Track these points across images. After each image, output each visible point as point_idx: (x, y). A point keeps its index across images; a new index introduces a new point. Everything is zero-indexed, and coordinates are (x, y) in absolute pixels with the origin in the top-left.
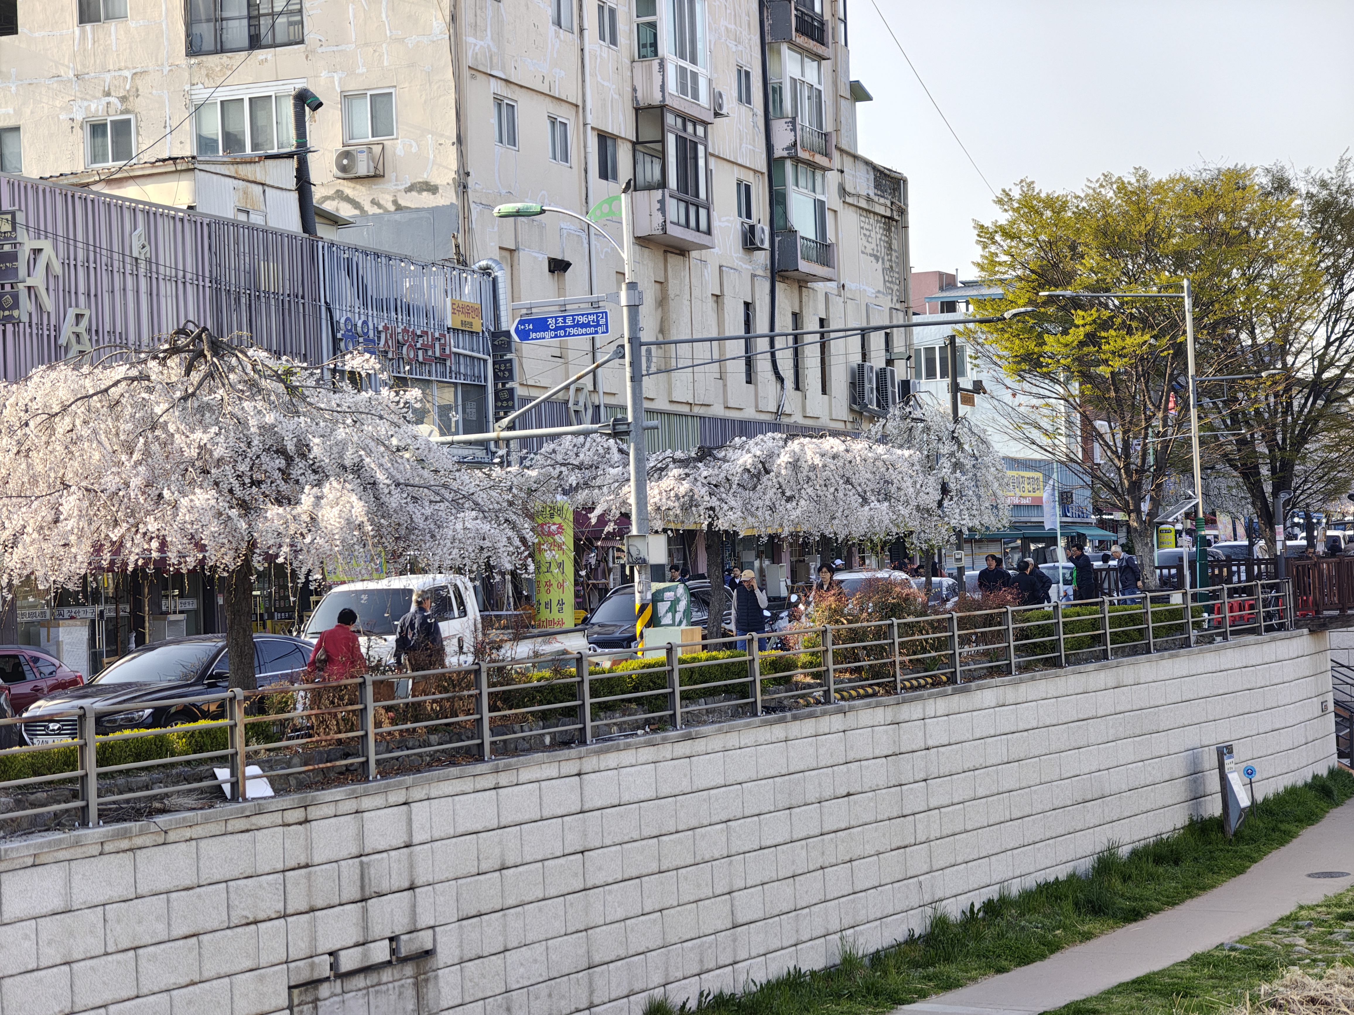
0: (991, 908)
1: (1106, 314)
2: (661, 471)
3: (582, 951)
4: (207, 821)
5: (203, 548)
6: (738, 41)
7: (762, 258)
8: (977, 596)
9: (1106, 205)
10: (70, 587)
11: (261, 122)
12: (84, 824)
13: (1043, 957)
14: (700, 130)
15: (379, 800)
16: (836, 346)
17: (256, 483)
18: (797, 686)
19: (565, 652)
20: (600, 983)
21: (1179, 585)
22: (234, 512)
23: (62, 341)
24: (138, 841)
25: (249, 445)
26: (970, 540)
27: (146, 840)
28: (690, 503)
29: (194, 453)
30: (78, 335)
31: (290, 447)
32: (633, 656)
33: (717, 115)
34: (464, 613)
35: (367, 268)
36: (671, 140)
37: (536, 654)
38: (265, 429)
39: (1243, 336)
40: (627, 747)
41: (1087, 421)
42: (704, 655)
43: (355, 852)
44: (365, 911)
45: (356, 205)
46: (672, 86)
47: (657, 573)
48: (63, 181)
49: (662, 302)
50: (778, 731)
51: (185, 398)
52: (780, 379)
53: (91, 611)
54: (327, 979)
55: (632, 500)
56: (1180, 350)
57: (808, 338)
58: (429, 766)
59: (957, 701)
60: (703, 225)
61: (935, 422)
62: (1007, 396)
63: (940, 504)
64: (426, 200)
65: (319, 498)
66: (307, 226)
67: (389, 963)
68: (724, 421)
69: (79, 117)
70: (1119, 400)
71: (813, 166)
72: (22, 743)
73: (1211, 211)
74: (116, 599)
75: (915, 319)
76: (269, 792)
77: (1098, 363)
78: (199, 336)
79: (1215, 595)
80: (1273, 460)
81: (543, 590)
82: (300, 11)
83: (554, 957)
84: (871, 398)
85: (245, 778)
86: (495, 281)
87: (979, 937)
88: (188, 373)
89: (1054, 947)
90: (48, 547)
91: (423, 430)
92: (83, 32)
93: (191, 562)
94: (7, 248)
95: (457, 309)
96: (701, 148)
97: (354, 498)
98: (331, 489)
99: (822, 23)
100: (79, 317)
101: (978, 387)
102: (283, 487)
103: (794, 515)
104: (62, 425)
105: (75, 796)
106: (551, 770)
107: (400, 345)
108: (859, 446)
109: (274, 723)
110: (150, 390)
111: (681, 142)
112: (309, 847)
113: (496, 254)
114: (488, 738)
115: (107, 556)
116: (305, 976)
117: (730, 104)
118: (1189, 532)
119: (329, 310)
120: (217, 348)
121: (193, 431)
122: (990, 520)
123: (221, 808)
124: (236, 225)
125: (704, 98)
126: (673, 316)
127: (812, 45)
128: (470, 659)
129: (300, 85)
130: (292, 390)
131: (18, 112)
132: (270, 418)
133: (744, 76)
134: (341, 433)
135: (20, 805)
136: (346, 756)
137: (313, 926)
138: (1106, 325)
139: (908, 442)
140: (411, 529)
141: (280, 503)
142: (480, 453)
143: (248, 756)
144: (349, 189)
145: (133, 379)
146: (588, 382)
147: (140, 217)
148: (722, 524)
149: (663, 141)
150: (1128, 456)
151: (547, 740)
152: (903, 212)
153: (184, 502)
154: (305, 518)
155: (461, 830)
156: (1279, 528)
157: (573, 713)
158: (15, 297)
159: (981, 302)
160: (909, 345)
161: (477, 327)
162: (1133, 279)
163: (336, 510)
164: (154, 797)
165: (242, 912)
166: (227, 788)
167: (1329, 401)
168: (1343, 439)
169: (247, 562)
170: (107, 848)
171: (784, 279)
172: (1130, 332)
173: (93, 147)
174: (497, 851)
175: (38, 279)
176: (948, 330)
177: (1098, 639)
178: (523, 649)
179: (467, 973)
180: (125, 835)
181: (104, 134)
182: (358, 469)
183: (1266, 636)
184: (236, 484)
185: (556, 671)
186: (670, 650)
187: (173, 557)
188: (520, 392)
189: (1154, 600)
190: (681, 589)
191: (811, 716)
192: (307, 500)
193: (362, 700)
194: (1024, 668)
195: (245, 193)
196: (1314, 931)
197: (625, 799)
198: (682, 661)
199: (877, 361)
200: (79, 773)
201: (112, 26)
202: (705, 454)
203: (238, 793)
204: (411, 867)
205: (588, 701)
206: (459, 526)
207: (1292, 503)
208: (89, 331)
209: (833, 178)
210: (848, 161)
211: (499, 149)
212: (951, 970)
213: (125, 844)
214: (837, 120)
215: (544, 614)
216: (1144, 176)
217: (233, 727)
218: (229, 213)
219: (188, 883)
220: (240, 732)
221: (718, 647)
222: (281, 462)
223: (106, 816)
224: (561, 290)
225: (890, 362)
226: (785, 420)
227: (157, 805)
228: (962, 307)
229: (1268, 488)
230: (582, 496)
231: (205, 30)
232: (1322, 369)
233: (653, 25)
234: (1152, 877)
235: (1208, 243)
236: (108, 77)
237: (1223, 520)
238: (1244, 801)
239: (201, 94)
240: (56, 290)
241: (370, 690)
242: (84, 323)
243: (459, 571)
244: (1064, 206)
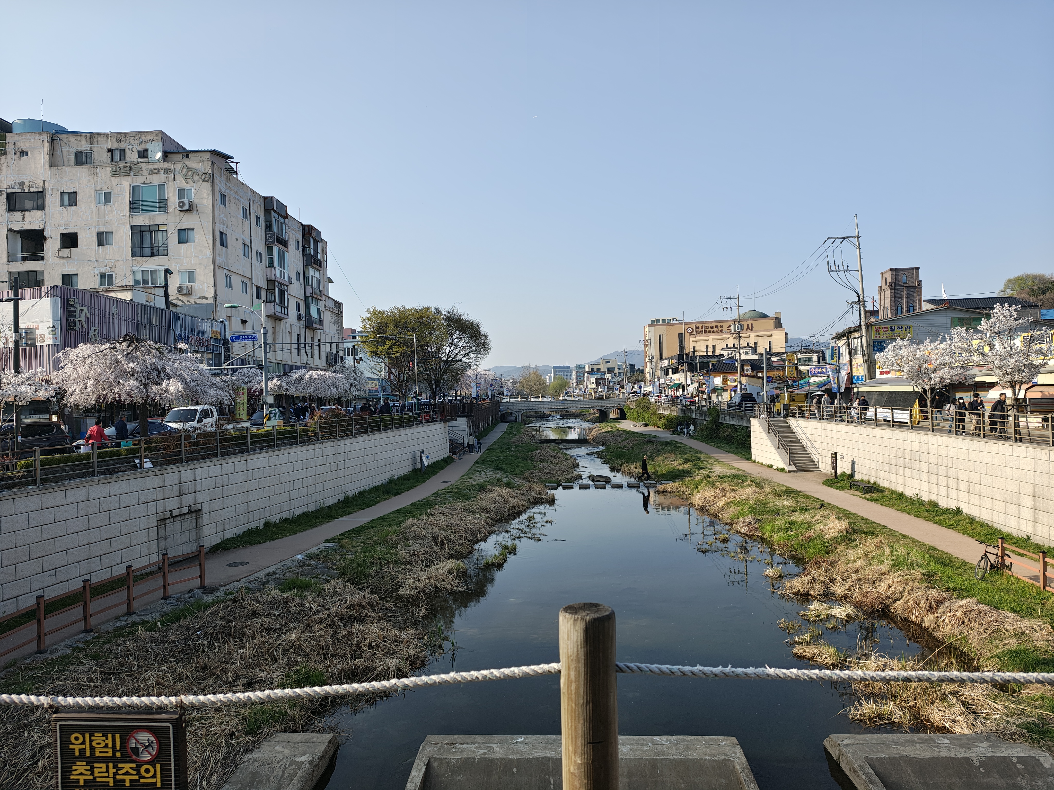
0: (360, 492)
1: (394, 342)
2: (272, 379)
3: (246, 508)
4: (132, 474)
5: (132, 397)
6: (297, 265)
7: (303, 322)
8: (360, 413)
9: (395, 314)
10: (90, 407)
11: (154, 277)
12: (93, 476)
13: (374, 505)
14: (286, 288)
15: (185, 468)
16: (323, 347)
17: (150, 379)
18: (310, 436)
19: (243, 427)
20: (251, 516)
21: (412, 411)
22: (142, 387)
23: (90, 336)
24: (111, 480)
25: (147, 368)
26: (358, 398)
27: (113, 480)
28: (280, 387)
29: (130, 370)
30: (94, 335)
31: (160, 369)
32: (263, 428)
33: (290, 284)
34: (213, 416)
35: (186, 319)
36: (277, 289)
37: (234, 428)
38: (152, 364)
39: (429, 349)
40: (261, 453)
41: (389, 369)
42: (283, 428)
43: (178, 482)
44: (181, 498)
45: (183, 302)
46: (278, 275)
47: (271, 406)
48: (91, 290)
49: (274, 333)
50: (304, 448)
51: (127, 354)
52: (307, 355)
53: (97, 414)
54: (169, 518)
55: (264, 386)
56: (413, 352)
57: (315, 344)
58: (201, 459)
59: (353, 440)
60: (286, 313)
61: (349, 368)
62: (368, 362)
63: (350, 389)
64: (204, 301)
65: (168, 383)
66: (167, 307)
67: (188, 513)
68: (291, 365)
69: (97, 272)
70: (397, 364)
71: (317, 299)
72: (74, 452)
73: (421, 317)
74: (106, 411)
75: (345, 341)
76: (152, 466)
77: (393, 354)
78: (132, 337)
79: (421, 413)
80: (436, 379)
81: (238, 410)
82: (167, 247)
83: (237, 510)
84: (332, 361)
85: (144, 462)
86: (225, 325)
87: (357, 501)
88: (128, 347)
89: (377, 503)
90: (83, 396)
91: (201, 365)
92: (99, 248)
93: (128, 401)
94: (72, 309)
95: (213, 332)
96: (286, 292)
97: (179, 384)
98: (172, 381)
99: (320, 261)
100: (95, 330)
101: (361, 359)
102: (158, 380)
103: (310, 391)
104: (88, 361)
105: (90, 467)
106: (238, 459)
107: (195, 341)
108: (328, 373)
109: (153, 447)
110: (116, 352)
111: (280, 290)
112: (164, 481)
113: (225, 318)
114: (219, 451)
115: (102, 399)
116: (162, 517)
117: (294, 280)
118: (414, 397)
119: (174, 331)
120: (138, 340)
121: (130, 363)
122: (363, 393)
123: (137, 471)
124: (145, 306)
125: (287, 279)
126: (277, 337)
127: (317, 267)
128: (214, 429)
129: (166, 267)
130: (160, 353)
131: (77, 270)
132: (154, 361)
133: (298, 274)
134: (176, 365)
135: (72, 470)
136: (176, 456)
137: (165, 503)
138: (394, 345)
139: (342, 373)
140: (197, 393)
141: (156, 385)
142: (219, 372)
143: (145, 456)
144: (180, 297)
145: (111, 348)
146: (252, 354)
147: (115, 302)
148: (289, 393)
149: (275, 290)
150: (399, 378)
151: (237, 451)
152: (342, 312)
153: (126, 384)
154: (164, 389)
155: (210, 476)
156: (437, 397)
157: (245, 444)
158: (75, 323)
159: (362, 337)
160: (343, 347)
161: (219, 337)
162: (401, 333)
163: (174, 387)
164: (115, 468)
165: (143, 499)
166: (138, 465)
167: (449, 366)
168: (453, 375)
169: (146, 401)
170: (100, 482)
171: (309, 329)
172: (400, 347)
173: (101, 281)
174: (221, 482)
175: (82, 318)
176: (353, 344)
177: (391, 424)
178: (230, 426)
179: (211, 515)
180: (106, 478)
181: (105, 278)
182: (181, 376)
183: (433, 423)
184: (143, 379)
185: (240, 432)
186: (274, 427)
187: (122, 400)
188: (232, 355)
189: (405, 414)
190: (277, 410)
191: (313, 444)
192: (165, 384)
193: (181, 440)
194: (371, 432)
195: (148, 296)
196: (442, 496)
197: (260, 467)
198: (277, 430)
199: (334, 351)
200: (92, 461)
201: (108, 247)
202: (285, 374)
203: (142, 466)
204: (195, 486)
205: (249, 440)
206: (211, 392)
207: (440, 391)
208: (98, 334)
209: (322, 302)
210: (327, 298)
211: (226, 289)
212: (350, 509)
213: (106, 481)
214: (324, 287)
215: (238, 417)
216: (404, 307)
217: (140, 448)
218: (144, 302)
219: (126, 492)
220: (142, 449)
221: (287, 426)
222: (157, 373)
223: (100, 473)
224: (244, 328)
225: (337, 352)
226: (308, 366)
227: (116, 470)
228: (357, 338)
229: (434, 387)
230: (249, 385)
231: (138, 250)
232: (448, 358)
233: (272, 258)
234: (402, 484)
235: (420, 325)
236: (106, 261)
237: (424, 395)
238: (426, 464)
239: (135, 268)
240: (88, 322)
241: (183, 437)
242: (97, 332)
243: (211, 404)
244: (384, 314)
